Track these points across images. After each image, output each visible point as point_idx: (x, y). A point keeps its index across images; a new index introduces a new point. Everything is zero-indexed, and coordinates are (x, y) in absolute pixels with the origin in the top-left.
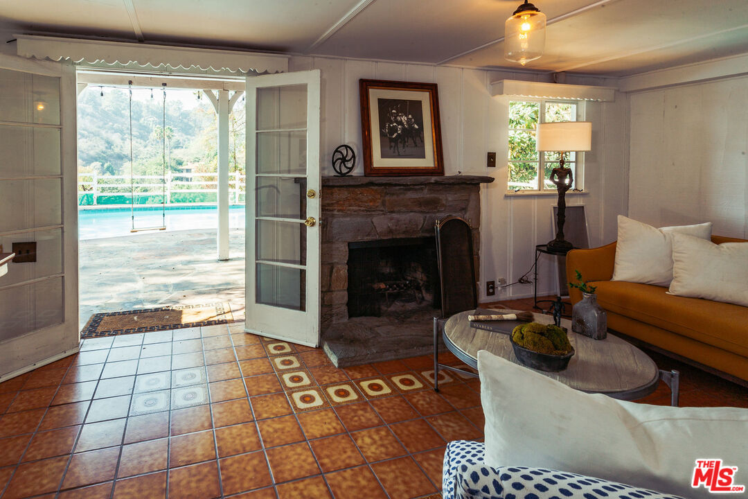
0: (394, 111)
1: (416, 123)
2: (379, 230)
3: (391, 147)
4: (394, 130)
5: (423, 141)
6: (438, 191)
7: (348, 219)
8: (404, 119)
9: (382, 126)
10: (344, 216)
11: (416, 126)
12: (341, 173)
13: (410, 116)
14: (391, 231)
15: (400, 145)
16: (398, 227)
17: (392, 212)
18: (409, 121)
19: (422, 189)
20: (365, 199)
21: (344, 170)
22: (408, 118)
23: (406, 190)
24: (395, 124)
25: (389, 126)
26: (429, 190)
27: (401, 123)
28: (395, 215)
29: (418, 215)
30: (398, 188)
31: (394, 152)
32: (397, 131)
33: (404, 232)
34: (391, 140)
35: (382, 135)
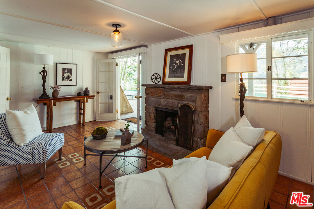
0: (175, 59)
1: (182, 63)
2: (162, 104)
3: (172, 73)
4: (174, 66)
5: (184, 71)
6: (183, 91)
7: (154, 99)
8: (178, 62)
9: (170, 66)
10: (153, 97)
11: (182, 64)
12: (155, 83)
13: (180, 60)
14: (166, 105)
15: (175, 72)
16: (168, 104)
17: (167, 98)
18: (180, 63)
19: (177, 90)
20: (158, 92)
21: (157, 82)
22: (179, 61)
23: (171, 90)
24: (174, 64)
25: (173, 65)
26: (180, 91)
27: (177, 64)
28: (168, 100)
29: (176, 101)
30: (168, 89)
31: (173, 75)
32: (175, 67)
33: (170, 107)
34: (173, 71)
35: (170, 69)
